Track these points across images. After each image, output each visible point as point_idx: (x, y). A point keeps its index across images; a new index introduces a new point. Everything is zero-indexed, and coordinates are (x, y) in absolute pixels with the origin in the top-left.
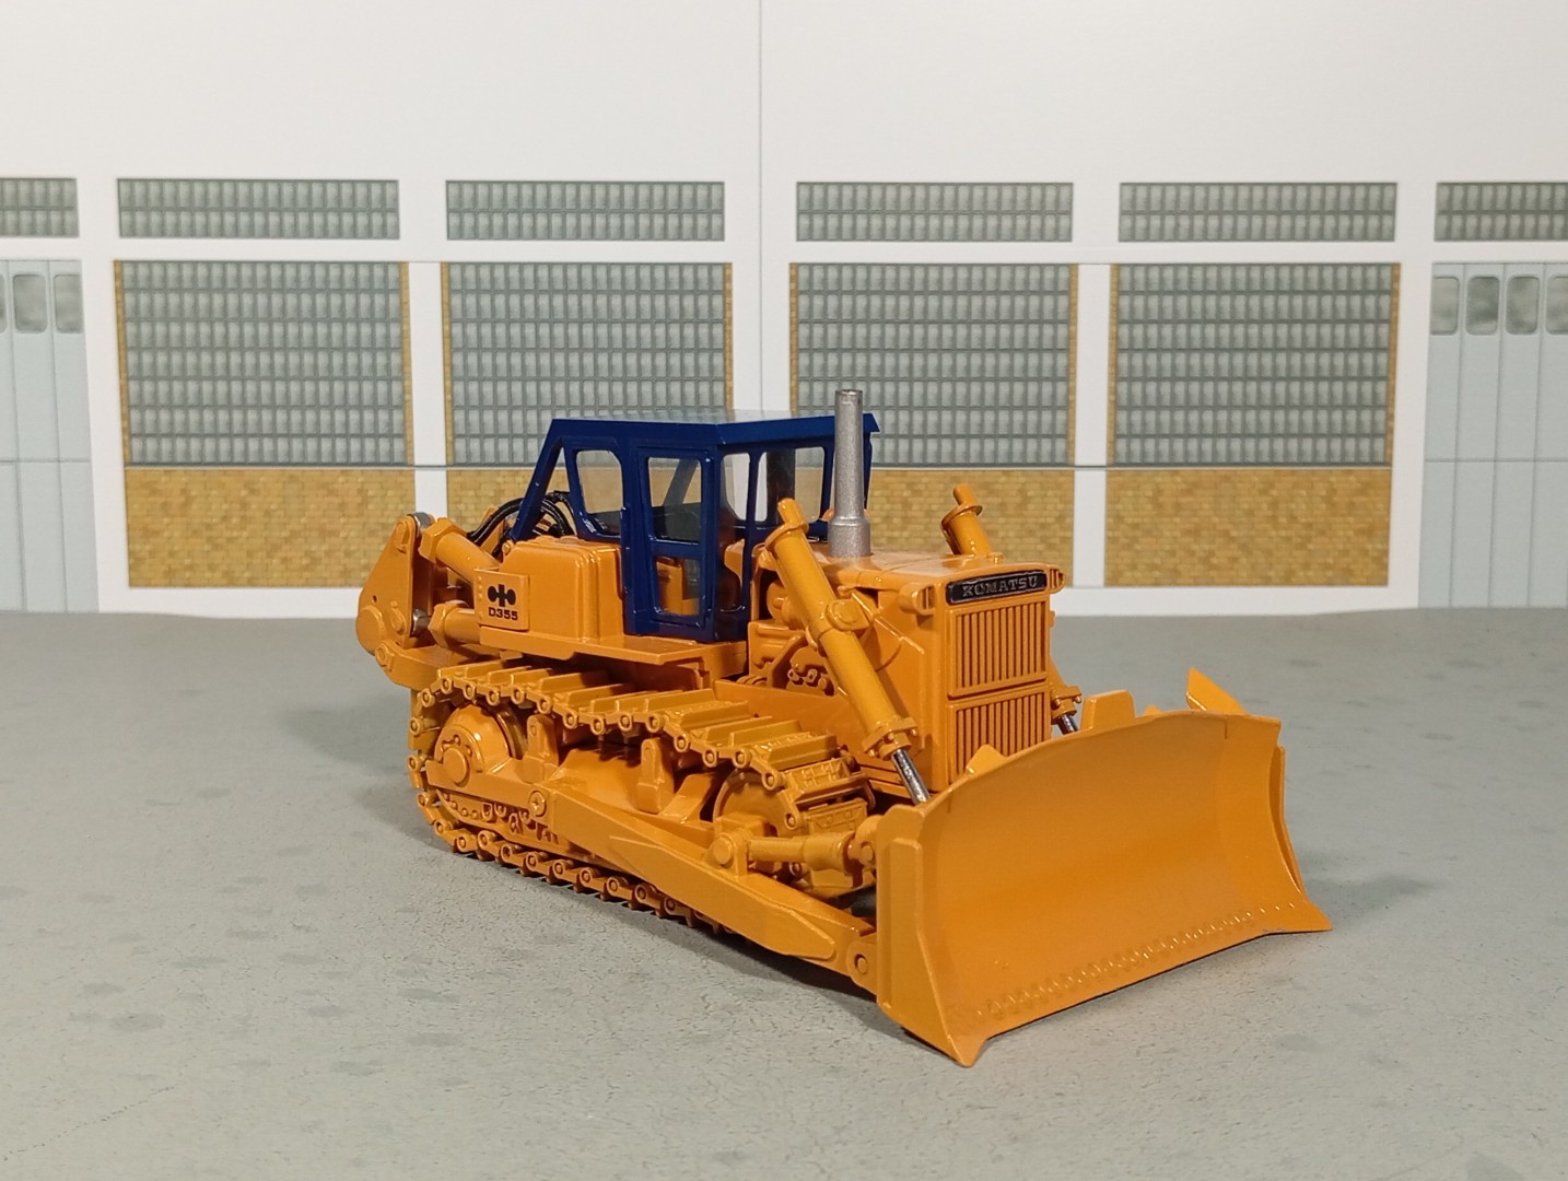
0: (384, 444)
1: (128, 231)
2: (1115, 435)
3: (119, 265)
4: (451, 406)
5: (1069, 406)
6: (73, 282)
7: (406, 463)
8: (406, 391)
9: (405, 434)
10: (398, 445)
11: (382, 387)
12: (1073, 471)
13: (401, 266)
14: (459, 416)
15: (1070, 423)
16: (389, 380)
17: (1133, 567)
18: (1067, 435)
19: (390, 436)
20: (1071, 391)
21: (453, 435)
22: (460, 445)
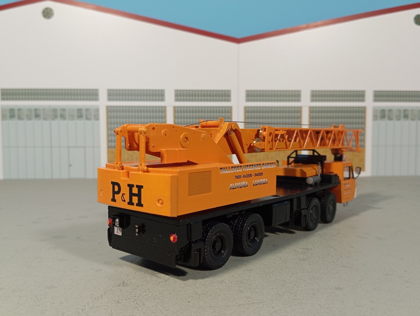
1: (109, 100)
3: (107, 107)
6: (97, 110)
13: (165, 107)
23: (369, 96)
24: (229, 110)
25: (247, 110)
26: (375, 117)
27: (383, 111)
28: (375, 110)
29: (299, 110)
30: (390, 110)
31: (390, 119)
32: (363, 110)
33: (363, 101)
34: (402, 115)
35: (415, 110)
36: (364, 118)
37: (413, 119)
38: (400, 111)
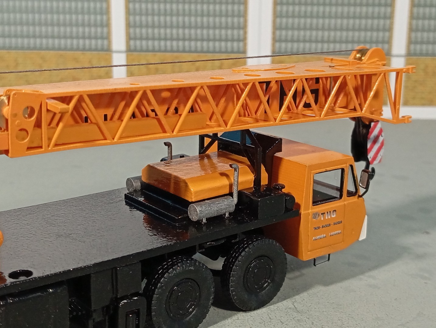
0: (100, 42)
2: (410, 42)
4: (128, 25)
5: (390, 29)
7: (108, 50)
8: (109, 19)
9: (108, 37)
10: (106, 42)
11: (99, 17)
12: (390, 58)
14: (132, 30)
15: (390, 38)
16: (101, 14)
17: (414, 98)
18: (389, 42)
19: (102, 38)
20: (392, 24)
21: (129, 38)
22: (132, 43)
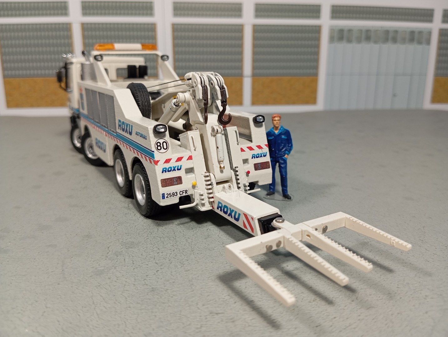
5: (242, 61)
12: (243, 78)
13: (70, 24)
15: (242, 66)
20: (242, 58)
23: (326, 12)
24: (152, 28)
25: (176, 28)
26: (332, 39)
27: (341, 31)
28: (332, 30)
29: (240, 29)
30: (350, 31)
31: (349, 41)
32: (317, 30)
33: (318, 17)
34: (364, 36)
35: (380, 31)
36: (318, 39)
37: (376, 42)
38: (361, 31)
